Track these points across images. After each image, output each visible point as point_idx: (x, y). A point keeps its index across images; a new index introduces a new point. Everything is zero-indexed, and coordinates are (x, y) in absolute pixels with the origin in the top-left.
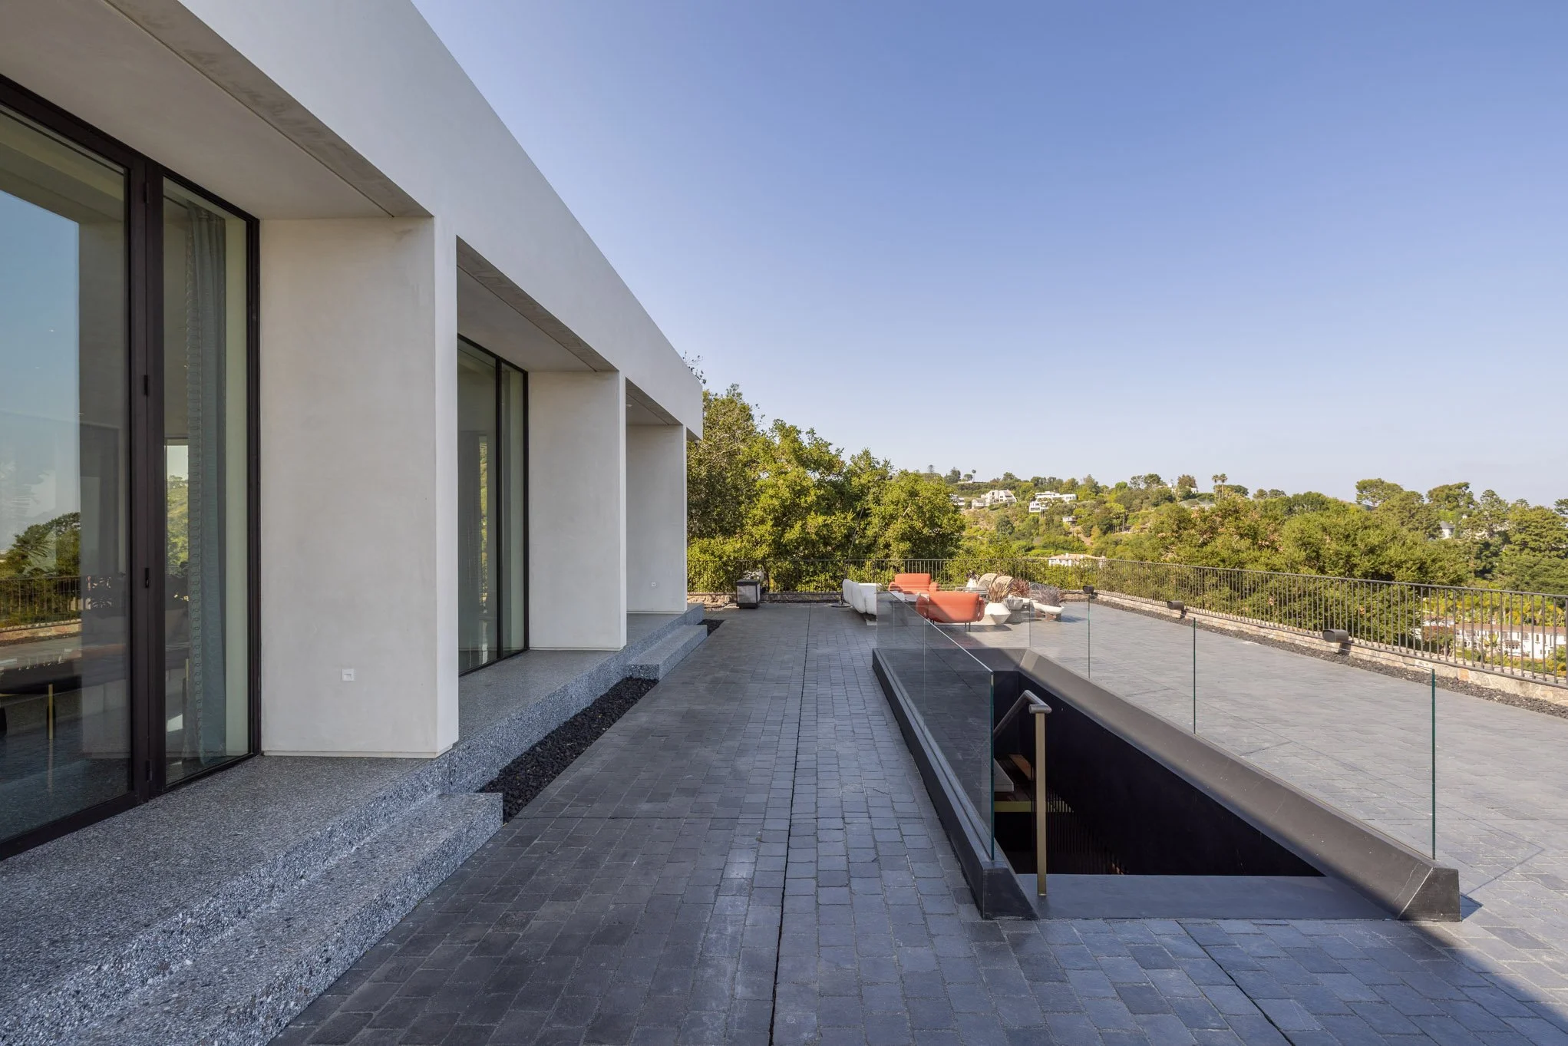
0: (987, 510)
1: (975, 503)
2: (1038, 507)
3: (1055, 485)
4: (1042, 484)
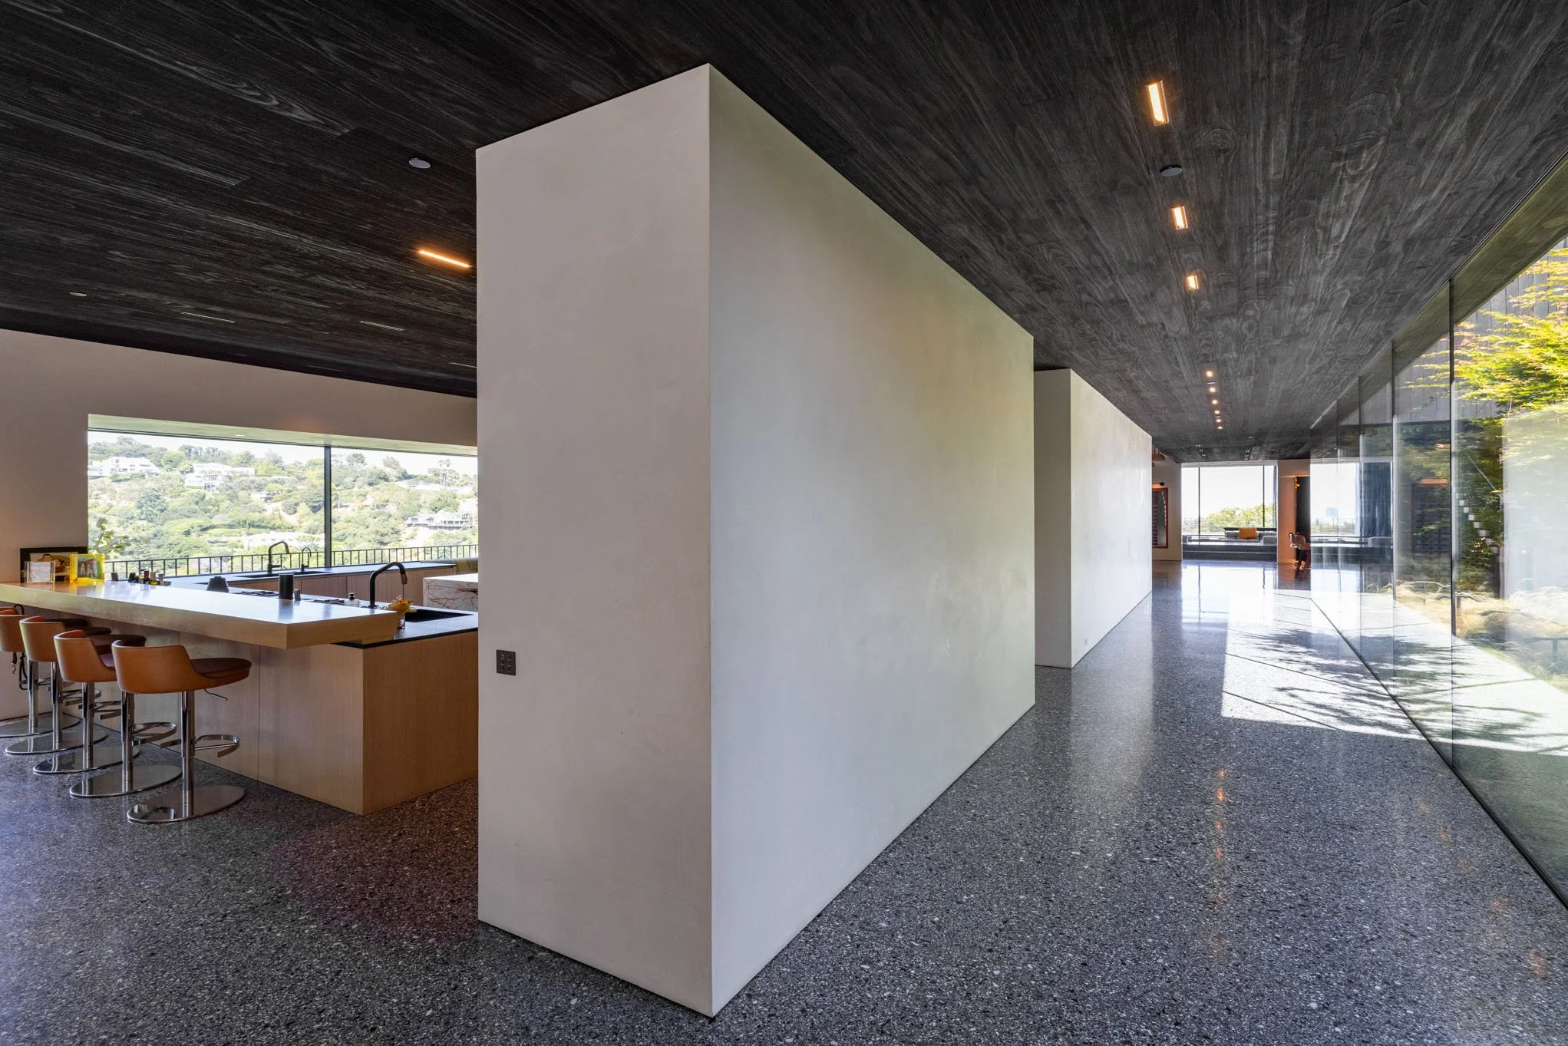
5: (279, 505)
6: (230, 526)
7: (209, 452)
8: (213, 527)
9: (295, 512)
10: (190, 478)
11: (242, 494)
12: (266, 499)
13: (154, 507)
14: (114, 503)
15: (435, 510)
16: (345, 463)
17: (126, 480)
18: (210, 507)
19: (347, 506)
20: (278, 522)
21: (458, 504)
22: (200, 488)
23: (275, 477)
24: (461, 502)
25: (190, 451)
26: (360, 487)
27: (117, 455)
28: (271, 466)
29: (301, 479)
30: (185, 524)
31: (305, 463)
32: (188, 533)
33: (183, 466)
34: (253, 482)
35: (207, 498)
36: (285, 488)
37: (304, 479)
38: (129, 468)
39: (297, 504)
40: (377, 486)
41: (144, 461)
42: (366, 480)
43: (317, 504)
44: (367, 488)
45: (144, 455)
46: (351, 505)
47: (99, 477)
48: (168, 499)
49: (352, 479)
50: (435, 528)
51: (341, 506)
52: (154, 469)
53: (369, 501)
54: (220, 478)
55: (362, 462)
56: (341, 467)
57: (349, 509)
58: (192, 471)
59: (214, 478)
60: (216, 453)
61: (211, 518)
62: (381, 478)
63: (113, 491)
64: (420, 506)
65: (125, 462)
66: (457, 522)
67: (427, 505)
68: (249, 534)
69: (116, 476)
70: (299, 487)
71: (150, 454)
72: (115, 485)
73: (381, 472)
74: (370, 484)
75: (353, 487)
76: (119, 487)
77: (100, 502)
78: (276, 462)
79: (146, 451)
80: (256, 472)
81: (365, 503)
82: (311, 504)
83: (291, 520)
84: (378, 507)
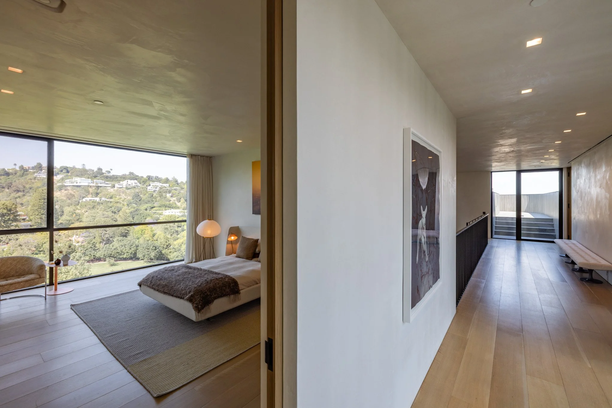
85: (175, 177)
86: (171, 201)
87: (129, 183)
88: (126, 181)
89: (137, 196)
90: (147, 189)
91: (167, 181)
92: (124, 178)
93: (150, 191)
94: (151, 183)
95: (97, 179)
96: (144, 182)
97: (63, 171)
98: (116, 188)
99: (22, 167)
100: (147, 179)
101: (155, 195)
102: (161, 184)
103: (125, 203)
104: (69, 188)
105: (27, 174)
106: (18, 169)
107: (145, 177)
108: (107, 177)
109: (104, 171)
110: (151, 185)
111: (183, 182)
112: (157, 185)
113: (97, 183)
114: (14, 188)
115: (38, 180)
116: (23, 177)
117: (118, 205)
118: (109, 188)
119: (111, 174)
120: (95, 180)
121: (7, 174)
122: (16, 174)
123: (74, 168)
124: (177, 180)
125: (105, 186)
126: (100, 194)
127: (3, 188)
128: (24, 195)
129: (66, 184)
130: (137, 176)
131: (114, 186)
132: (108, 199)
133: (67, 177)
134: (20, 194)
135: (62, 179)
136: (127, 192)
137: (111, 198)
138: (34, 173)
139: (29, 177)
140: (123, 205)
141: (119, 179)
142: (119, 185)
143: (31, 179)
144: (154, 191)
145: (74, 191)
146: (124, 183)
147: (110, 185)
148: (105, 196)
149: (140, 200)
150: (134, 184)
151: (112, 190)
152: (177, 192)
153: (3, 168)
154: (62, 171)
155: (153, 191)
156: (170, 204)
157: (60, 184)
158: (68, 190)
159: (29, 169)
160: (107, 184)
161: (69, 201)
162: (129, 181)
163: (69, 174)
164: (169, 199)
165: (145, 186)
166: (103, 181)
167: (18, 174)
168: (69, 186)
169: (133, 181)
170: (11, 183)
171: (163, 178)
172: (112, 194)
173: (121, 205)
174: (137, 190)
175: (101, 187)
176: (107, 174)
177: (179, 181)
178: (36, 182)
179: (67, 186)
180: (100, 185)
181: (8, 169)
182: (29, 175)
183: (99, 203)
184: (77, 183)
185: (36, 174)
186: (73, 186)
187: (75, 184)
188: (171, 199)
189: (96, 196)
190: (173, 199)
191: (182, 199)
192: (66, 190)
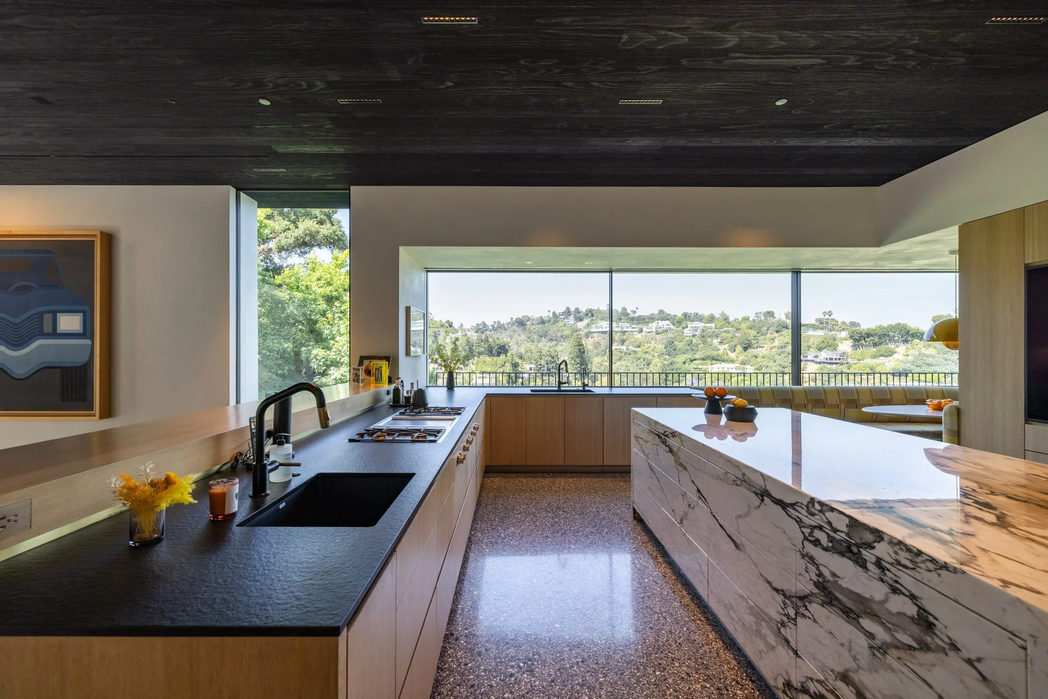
0: (654, 334)
1: (645, 329)
2: (690, 332)
3: (698, 318)
4: (689, 317)
5: (726, 346)
6: (703, 359)
7: (694, 316)
8: (695, 360)
9: (735, 351)
10: (686, 331)
11: (709, 340)
12: (720, 343)
13: (671, 347)
14: (656, 345)
15: (820, 349)
16: (763, 318)
17: (661, 333)
18: (694, 348)
19: (763, 347)
20: (725, 357)
21: (837, 345)
22: (690, 336)
23: (725, 329)
24: (839, 344)
25: (686, 315)
26: (771, 334)
27: (658, 320)
28: (723, 322)
29: (738, 329)
30: (682, 358)
31: (740, 319)
32: (684, 363)
33: (683, 325)
34: (714, 332)
35: (693, 343)
36: (730, 335)
37: (740, 329)
38: (662, 326)
39: (736, 346)
40: (781, 333)
41: (668, 322)
42: (775, 329)
43: (746, 346)
44: (776, 335)
45: (668, 319)
46: (766, 346)
47: (651, 332)
48: (676, 343)
49: (767, 328)
50: (820, 363)
51: (760, 347)
52: (672, 327)
53: (777, 343)
54: (699, 330)
55: (773, 317)
56: (761, 321)
57: (765, 348)
58: (687, 327)
59: (696, 331)
60: (698, 316)
61: (695, 354)
62: (784, 327)
63: (656, 339)
64: (810, 347)
65: (661, 323)
66: (836, 359)
67: (815, 346)
68: (712, 364)
69: (658, 331)
70: (737, 335)
71: (670, 318)
72: (656, 335)
73: (784, 322)
74: (777, 332)
75: (767, 334)
76: (659, 337)
77: (651, 345)
78: (726, 319)
79: (669, 317)
80: (716, 326)
81: (774, 345)
82: (743, 346)
83: (732, 355)
84: (782, 348)
85: (725, 312)
86: (719, 350)
87: (660, 325)
88: (657, 322)
89: (670, 343)
90: (683, 333)
91: (712, 319)
92: (652, 319)
93: (687, 336)
94: (688, 323)
95: (622, 322)
96: (679, 322)
97: (589, 315)
98: (644, 334)
99: (554, 314)
100: (683, 317)
101: (694, 341)
102: (703, 324)
103: (656, 354)
104: (595, 335)
105: (558, 321)
106: (551, 315)
107: (680, 315)
108: (633, 319)
109: (629, 311)
110: (689, 326)
111: (738, 319)
112: (697, 325)
113: (622, 328)
114: (549, 337)
115: (567, 327)
116: (555, 325)
117: (647, 356)
118: (636, 333)
119: (637, 315)
120: (620, 324)
121: (542, 322)
122: (550, 321)
123: (598, 310)
124: (728, 316)
125: (632, 331)
126: (627, 342)
127: (541, 337)
128: (556, 345)
129: (592, 331)
130: (669, 315)
131: (641, 331)
132: (635, 347)
133: (592, 322)
134: (554, 343)
135: (588, 325)
136: (658, 338)
137: (639, 346)
138: (564, 319)
139: (561, 324)
140: (653, 356)
141: (647, 320)
142: (647, 328)
143: (561, 327)
144: (694, 336)
145: (600, 338)
146: (653, 326)
147: (637, 329)
148: (632, 343)
149: (674, 350)
150: (666, 326)
151: (639, 336)
152: (730, 336)
153: (539, 316)
154: (587, 315)
155: (691, 335)
156: (718, 355)
157: (587, 330)
158: (594, 337)
159: (560, 315)
160: (633, 328)
161: (596, 351)
162: (659, 322)
163: (594, 318)
164: (717, 346)
165: (681, 328)
166: (629, 325)
167: (551, 322)
168: (595, 332)
169: (664, 323)
170: (547, 331)
171: (706, 315)
172: (640, 341)
173: (650, 357)
174: (670, 335)
175: (627, 332)
176: (632, 315)
177: (731, 319)
178: (566, 329)
179: (593, 332)
180: (625, 330)
181: (545, 317)
182: (560, 322)
183: (626, 353)
184: (602, 328)
185: (566, 320)
186: (598, 332)
187: (600, 330)
188: (720, 347)
189: (622, 345)
190: (724, 346)
191: (739, 346)
192: (592, 338)
